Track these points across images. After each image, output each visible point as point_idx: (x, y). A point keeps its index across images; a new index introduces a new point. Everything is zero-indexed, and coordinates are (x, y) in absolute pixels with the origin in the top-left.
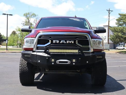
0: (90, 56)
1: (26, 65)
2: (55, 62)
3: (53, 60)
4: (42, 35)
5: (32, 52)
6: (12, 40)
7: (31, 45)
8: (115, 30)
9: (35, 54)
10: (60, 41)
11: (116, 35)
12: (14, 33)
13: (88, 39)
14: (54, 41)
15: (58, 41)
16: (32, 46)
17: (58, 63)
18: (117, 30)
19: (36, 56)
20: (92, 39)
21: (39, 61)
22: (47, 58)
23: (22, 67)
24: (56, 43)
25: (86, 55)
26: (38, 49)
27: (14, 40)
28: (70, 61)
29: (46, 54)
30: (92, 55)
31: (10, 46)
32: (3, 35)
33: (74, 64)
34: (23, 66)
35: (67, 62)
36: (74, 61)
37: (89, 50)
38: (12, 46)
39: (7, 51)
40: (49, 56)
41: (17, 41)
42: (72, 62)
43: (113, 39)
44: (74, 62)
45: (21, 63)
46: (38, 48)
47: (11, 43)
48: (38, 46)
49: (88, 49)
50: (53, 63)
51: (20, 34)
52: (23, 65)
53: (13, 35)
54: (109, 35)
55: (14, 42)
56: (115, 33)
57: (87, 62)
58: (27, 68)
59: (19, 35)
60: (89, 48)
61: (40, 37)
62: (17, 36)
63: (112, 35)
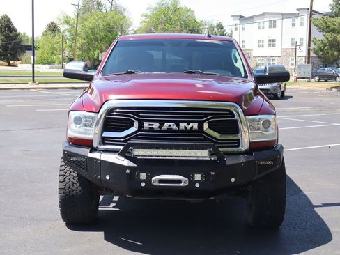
0: (241, 163)
1: (77, 178)
2: (148, 181)
3: (143, 176)
4: (117, 108)
5: (90, 152)
6: (48, 48)
7: (88, 132)
8: (328, 27)
9: (96, 159)
10: (162, 124)
11: (330, 39)
12: (53, 28)
13: (236, 118)
14: (146, 125)
15: (156, 125)
16: (89, 134)
17: (157, 184)
18: (332, 27)
19: (100, 163)
20: (247, 117)
21: (108, 177)
22: (128, 171)
23: (64, 183)
24: (151, 130)
25: (230, 161)
26: (104, 144)
27: (53, 48)
28: (187, 179)
29: (126, 160)
30: (245, 160)
31: (44, 64)
32: (24, 33)
33: (197, 185)
34: (67, 180)
35: (179, 181)
36: (198, 177)
37: (238, 146)
38: (49, 63)
39: (35, 86)
40: (132, 164)
41: (63, 50)
42: (192, 182)
43: (321, 50)
44: (198, 182)
45: (62, 173)
46: (104, 141)
47: (45, 55)
48: (106, 134)
49: (236, 143)
50: (143, 184)
51: (69, 31)
52: (68, 178)
53: (50, 34)
54: (312, 39)
55: (53, 53)
56: (329, 35)
57: (233, 180)
58: (78, 185)
59: (67, 33)
60: (239, 140)
61: (110, 111)
62: (61, 36)
63: (320, 39)
